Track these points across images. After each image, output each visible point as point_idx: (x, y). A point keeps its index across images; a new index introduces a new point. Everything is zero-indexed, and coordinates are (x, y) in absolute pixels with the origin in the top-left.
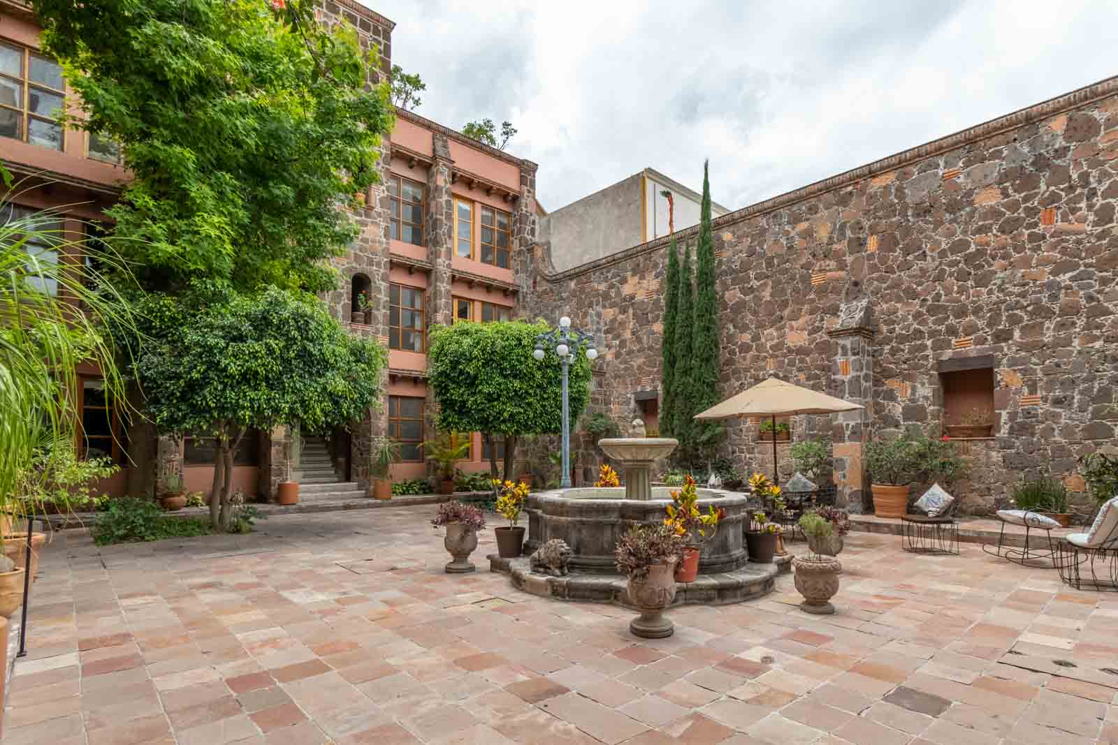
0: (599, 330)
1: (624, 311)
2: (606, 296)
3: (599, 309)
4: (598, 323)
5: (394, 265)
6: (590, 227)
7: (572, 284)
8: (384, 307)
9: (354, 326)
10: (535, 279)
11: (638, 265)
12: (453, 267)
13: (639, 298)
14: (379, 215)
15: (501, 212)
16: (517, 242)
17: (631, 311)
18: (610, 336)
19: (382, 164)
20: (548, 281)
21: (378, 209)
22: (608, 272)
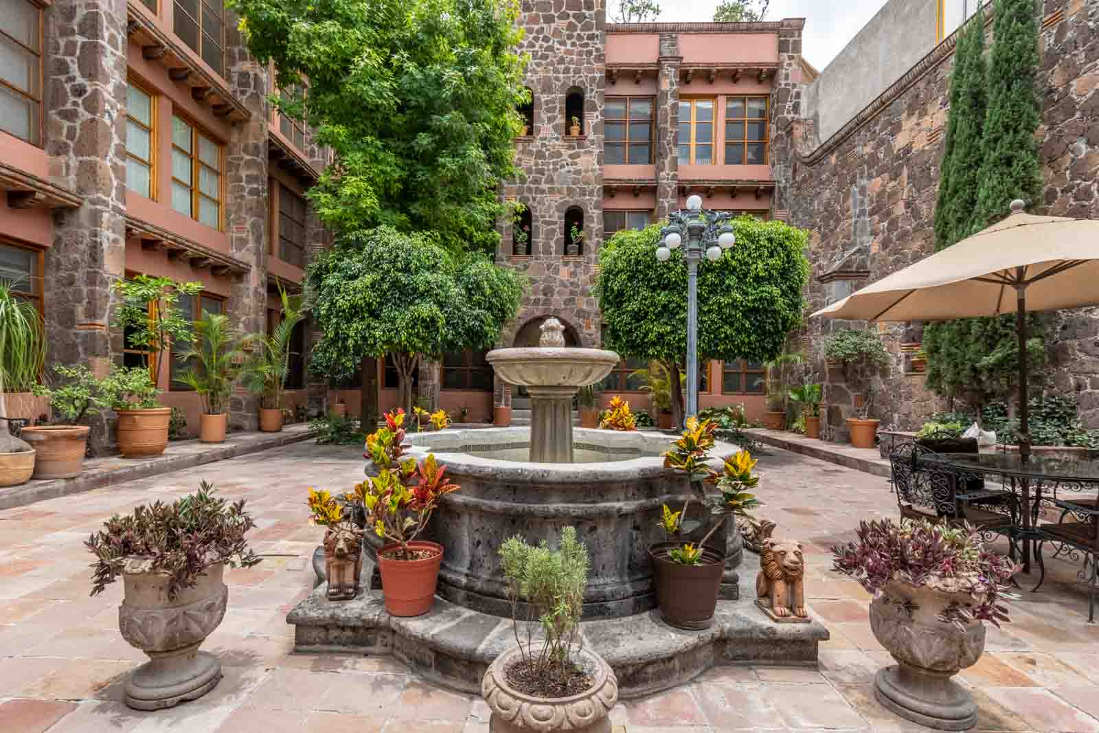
0: (862, 213)
1: (895, 176)
2: (873, 160)
3: (864, 182)
4: (862, 202)
5: (610, 191)
6: (865, 69)
7: (833, 159)
8: (597, 235)
9: (566, 259)
10: (795, 166)
11: (917, 96)
12: (680, 178)
13: (916, 147)
14: (592, 142)
15: (753, 97)
16: (774, 127)
17: (905, 172)
18: (876, 217)
19: (596, 90)
20: (806, 164)
21: (591, 137)
22: (876, 124)
